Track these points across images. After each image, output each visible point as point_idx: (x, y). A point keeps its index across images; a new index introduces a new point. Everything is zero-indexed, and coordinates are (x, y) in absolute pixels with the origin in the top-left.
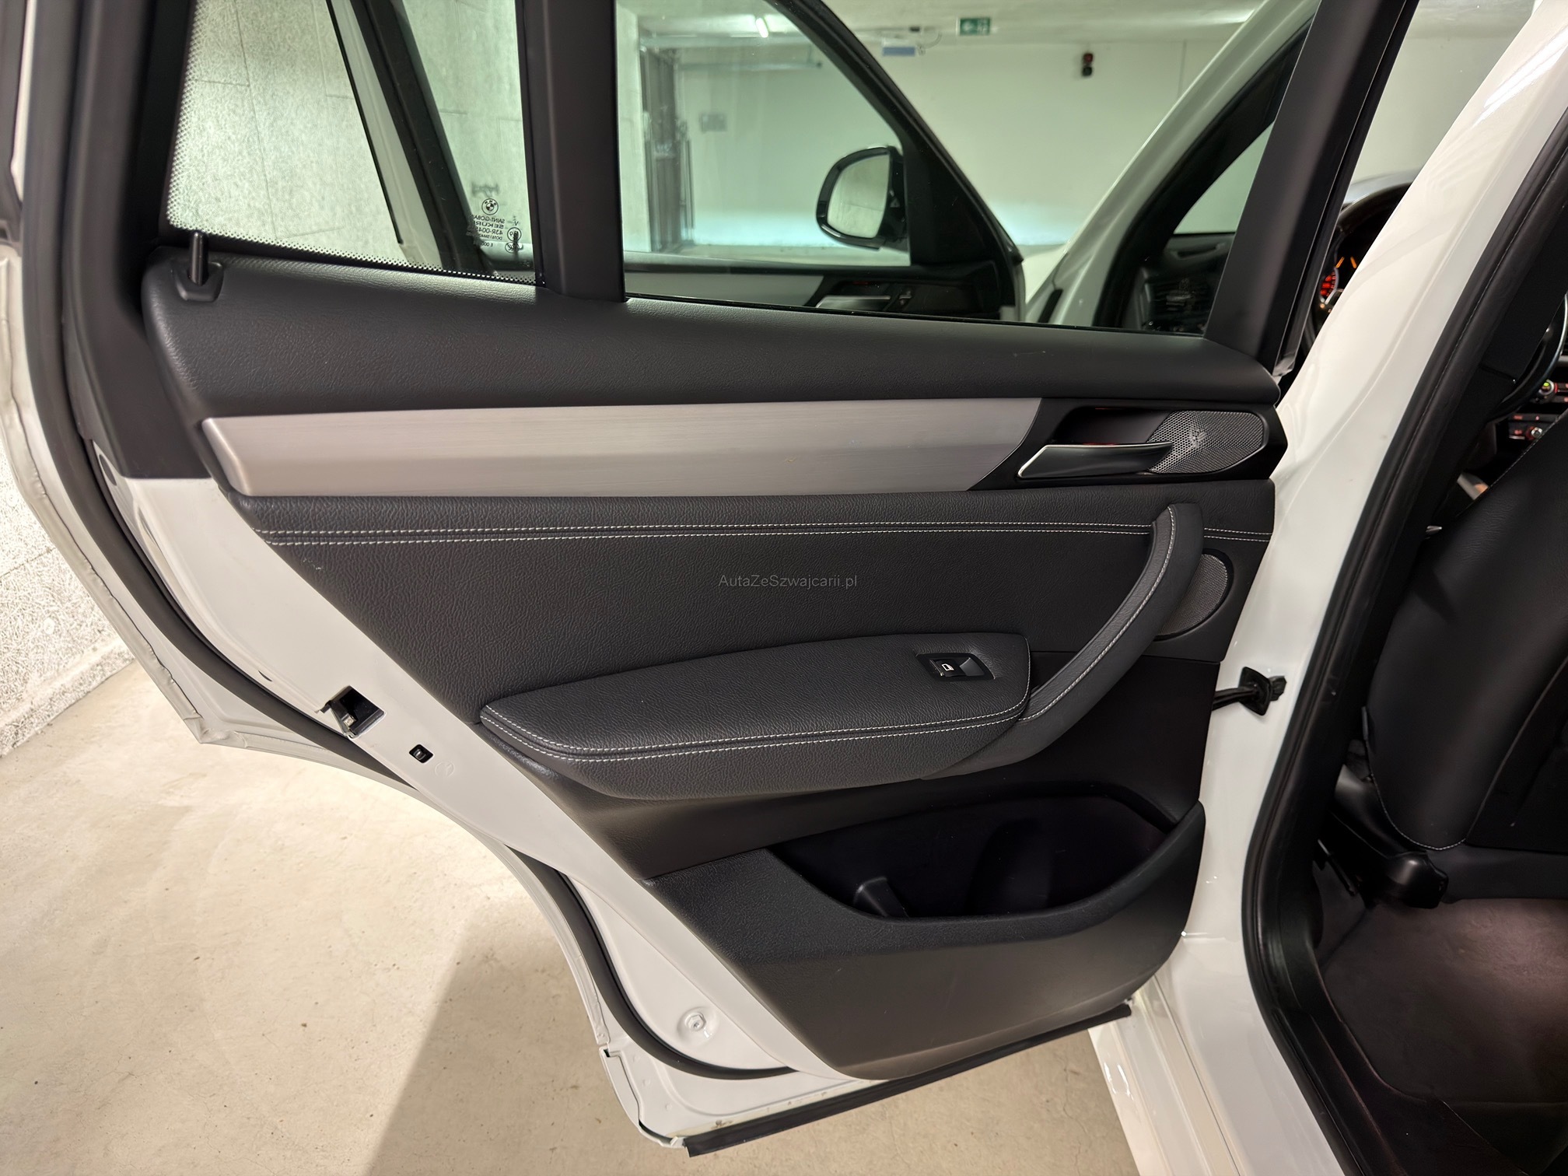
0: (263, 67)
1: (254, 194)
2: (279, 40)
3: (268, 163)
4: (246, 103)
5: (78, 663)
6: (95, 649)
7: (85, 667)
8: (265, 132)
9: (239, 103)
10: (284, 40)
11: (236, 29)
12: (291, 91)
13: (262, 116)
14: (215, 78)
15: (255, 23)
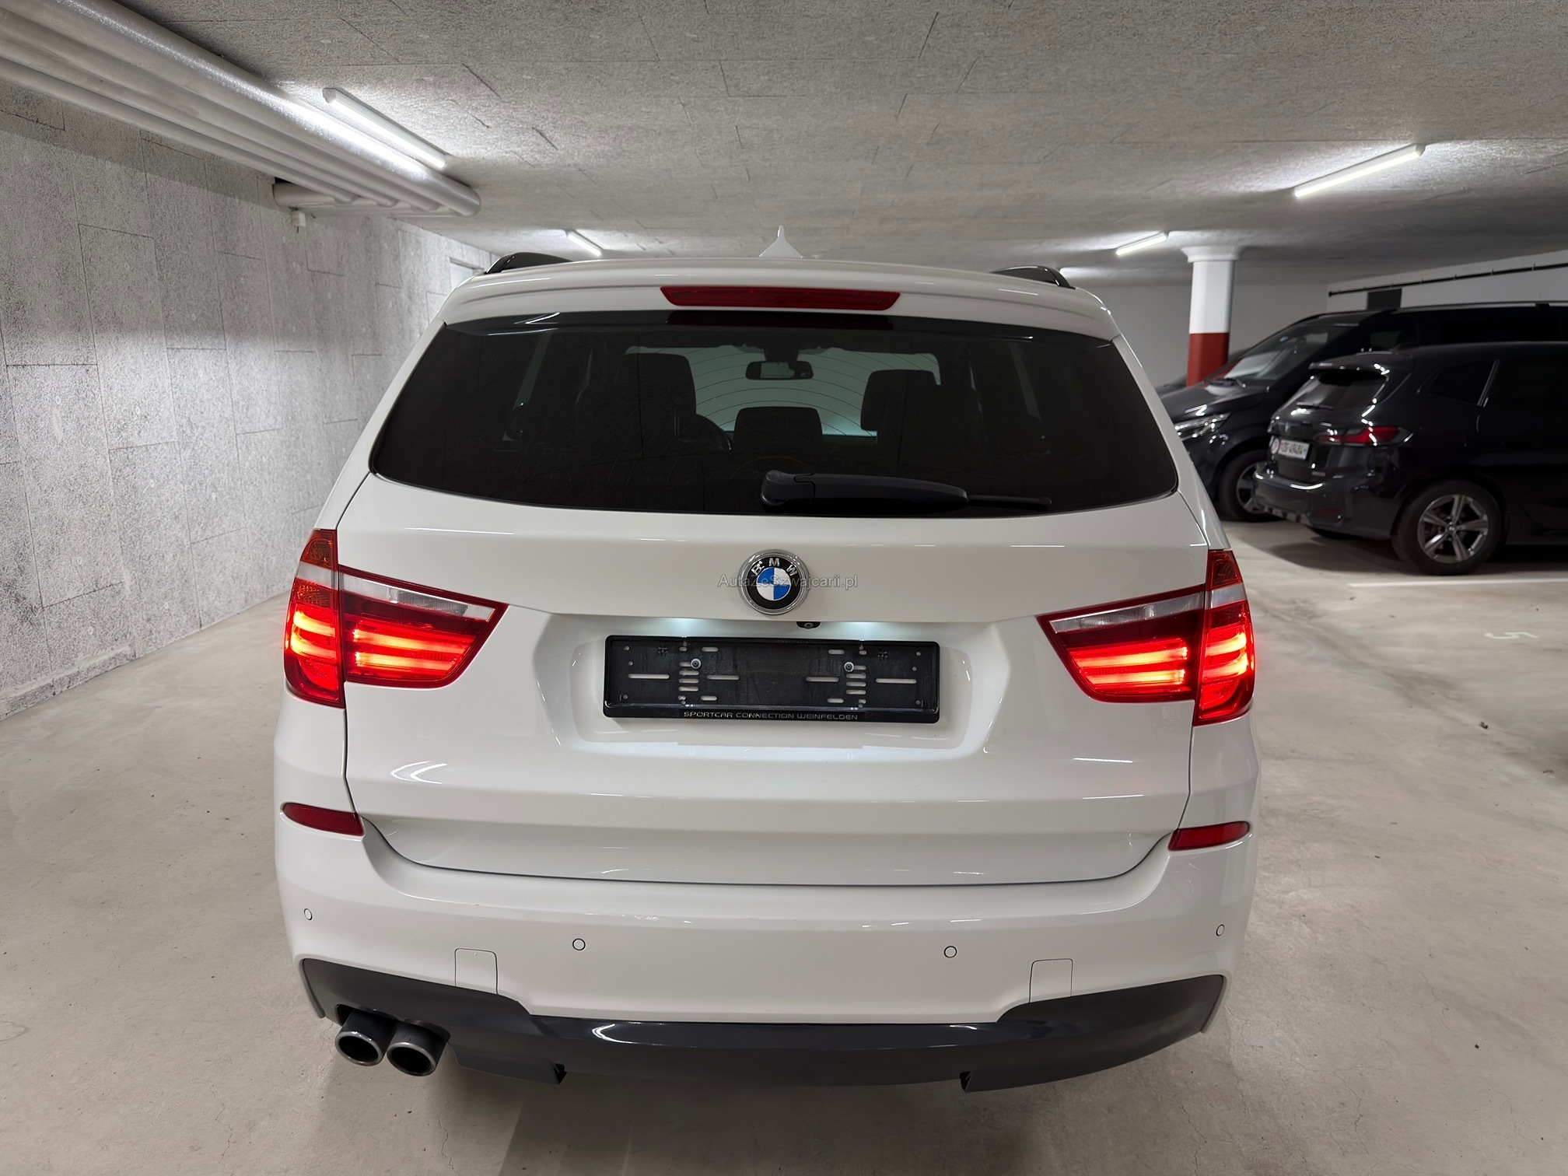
0: (235, 339)
1: (224, 409)
2: (246, 322)
3: (235, 392)
4: (223, 359)
5: (104, 654)
6: (112, 649)
7: (106, 657)
8: (233, 374)
9: (219, 359)
10: (250, 323)
11: (220, 319)
12: (252, 350)
13: (233, 366)
14: (206, 347)
15: (232, 315)
